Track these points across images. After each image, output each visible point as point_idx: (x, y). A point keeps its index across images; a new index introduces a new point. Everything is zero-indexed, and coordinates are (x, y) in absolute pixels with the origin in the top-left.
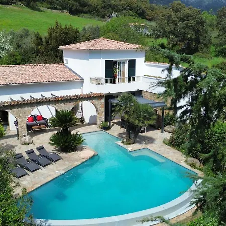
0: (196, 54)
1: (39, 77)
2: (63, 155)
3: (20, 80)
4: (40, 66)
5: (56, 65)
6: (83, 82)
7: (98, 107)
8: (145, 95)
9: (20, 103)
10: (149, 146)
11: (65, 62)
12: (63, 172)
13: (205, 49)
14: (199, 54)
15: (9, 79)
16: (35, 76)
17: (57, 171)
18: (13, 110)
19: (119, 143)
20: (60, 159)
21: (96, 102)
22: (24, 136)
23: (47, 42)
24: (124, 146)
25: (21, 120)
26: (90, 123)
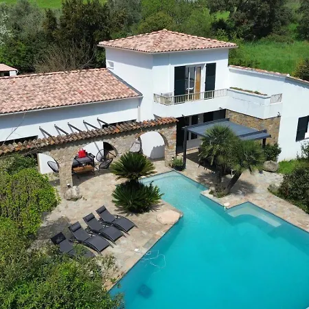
0: (270, 36)
1: (79, 94)
2: (133, 218)
3: (53, 101)
4: (73, 74)
5: (96, 71)
6: (140, 100)
7: (168, 137)
8: (231, 116)
9: (62, 141)
10: (251, 198)
11: (108, 65)
12: (144, 251)
13: (283, 29)
14: (274, 35)
15: (38, 100)
16: (72, 93)
17: (136, 250)
18: (53, 151)
19: (206, 193)
20: (132, 226)
21: (165, 131)
22: (69, 187)
23: (64, 26)
24: (216, 200)
25: (64, 164)
26: (152, 158)
